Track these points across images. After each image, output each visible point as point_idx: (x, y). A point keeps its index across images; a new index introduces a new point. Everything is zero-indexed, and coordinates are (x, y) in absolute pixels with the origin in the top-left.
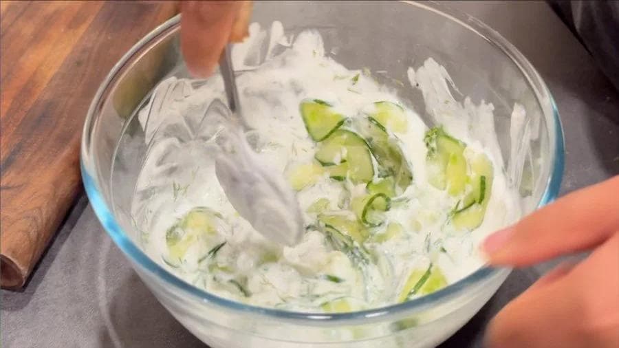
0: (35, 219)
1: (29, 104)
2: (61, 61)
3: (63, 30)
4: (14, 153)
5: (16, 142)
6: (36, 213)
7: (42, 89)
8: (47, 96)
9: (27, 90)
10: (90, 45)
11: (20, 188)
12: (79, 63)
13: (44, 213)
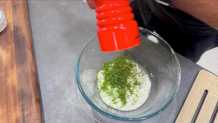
0: (38, 119)
1: (17, 93)
2: (16, 78)
3: (11, 70)
4: (22, 107)
5: (21, 104)
6: (37, 117)
7: (17, 87)
8: (19, 89)
9: (14, 90)
10: (20, 71)
11: (30, 114)
12: (20, 77)
13: (39, 116)
